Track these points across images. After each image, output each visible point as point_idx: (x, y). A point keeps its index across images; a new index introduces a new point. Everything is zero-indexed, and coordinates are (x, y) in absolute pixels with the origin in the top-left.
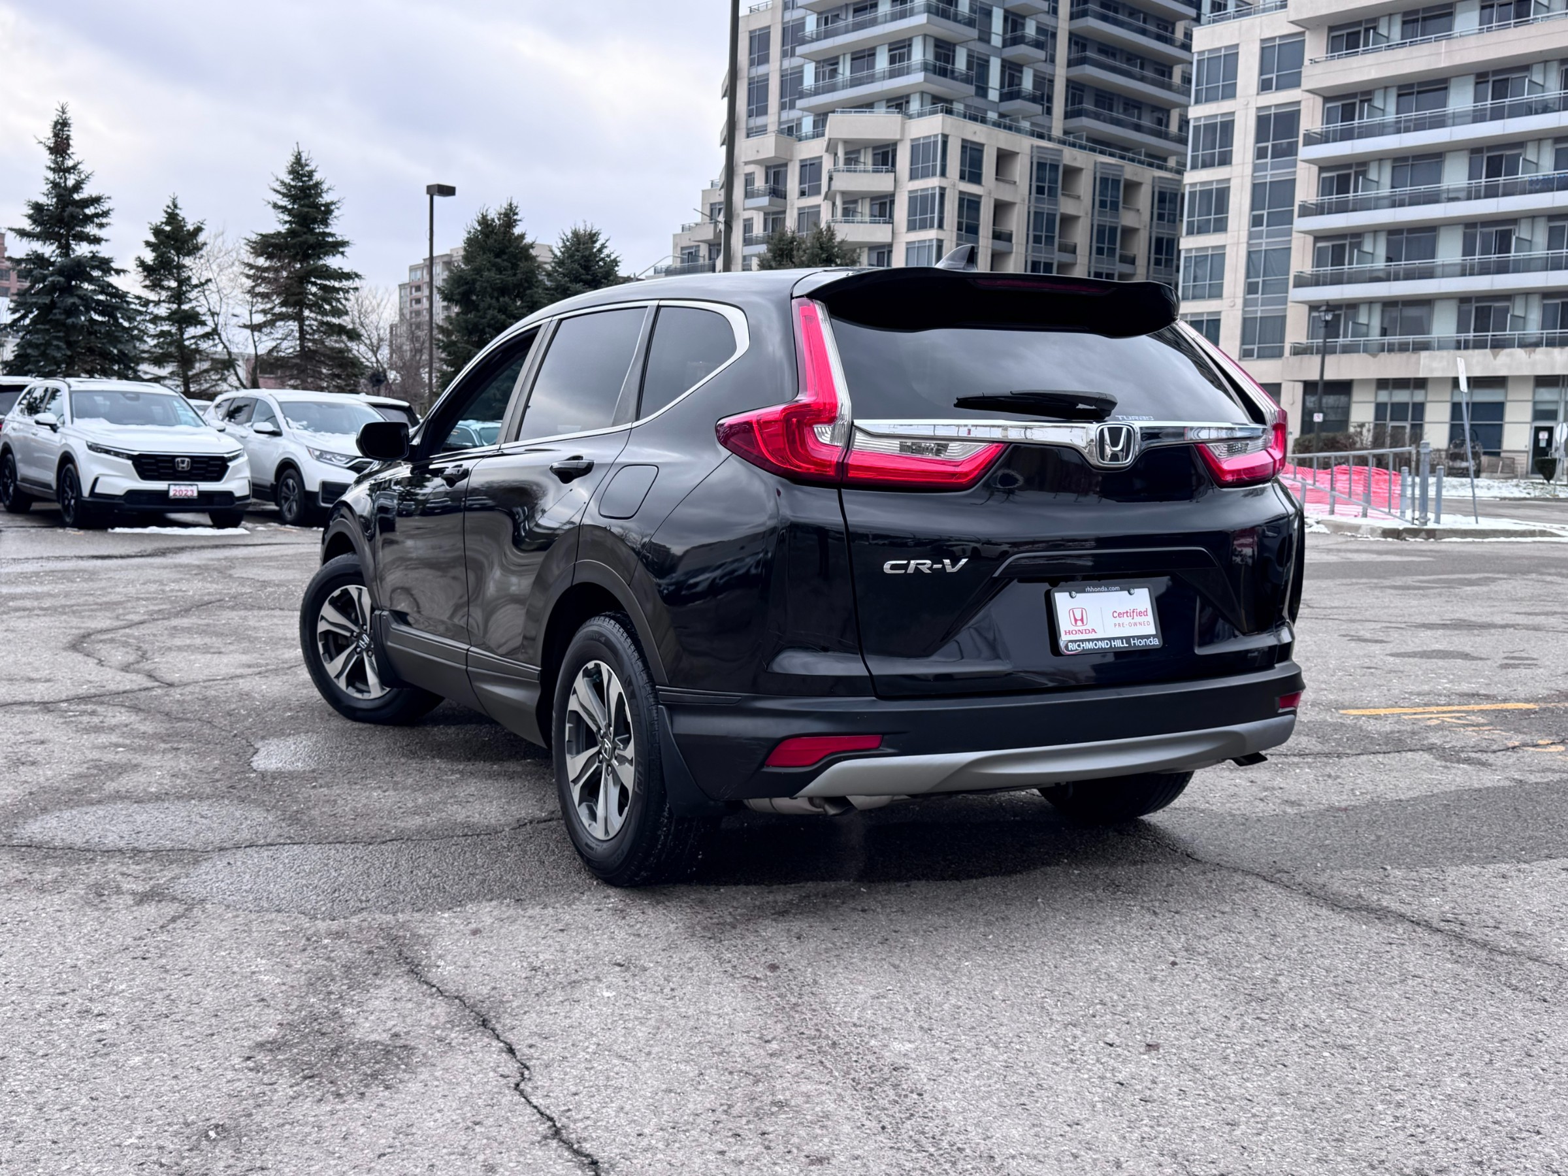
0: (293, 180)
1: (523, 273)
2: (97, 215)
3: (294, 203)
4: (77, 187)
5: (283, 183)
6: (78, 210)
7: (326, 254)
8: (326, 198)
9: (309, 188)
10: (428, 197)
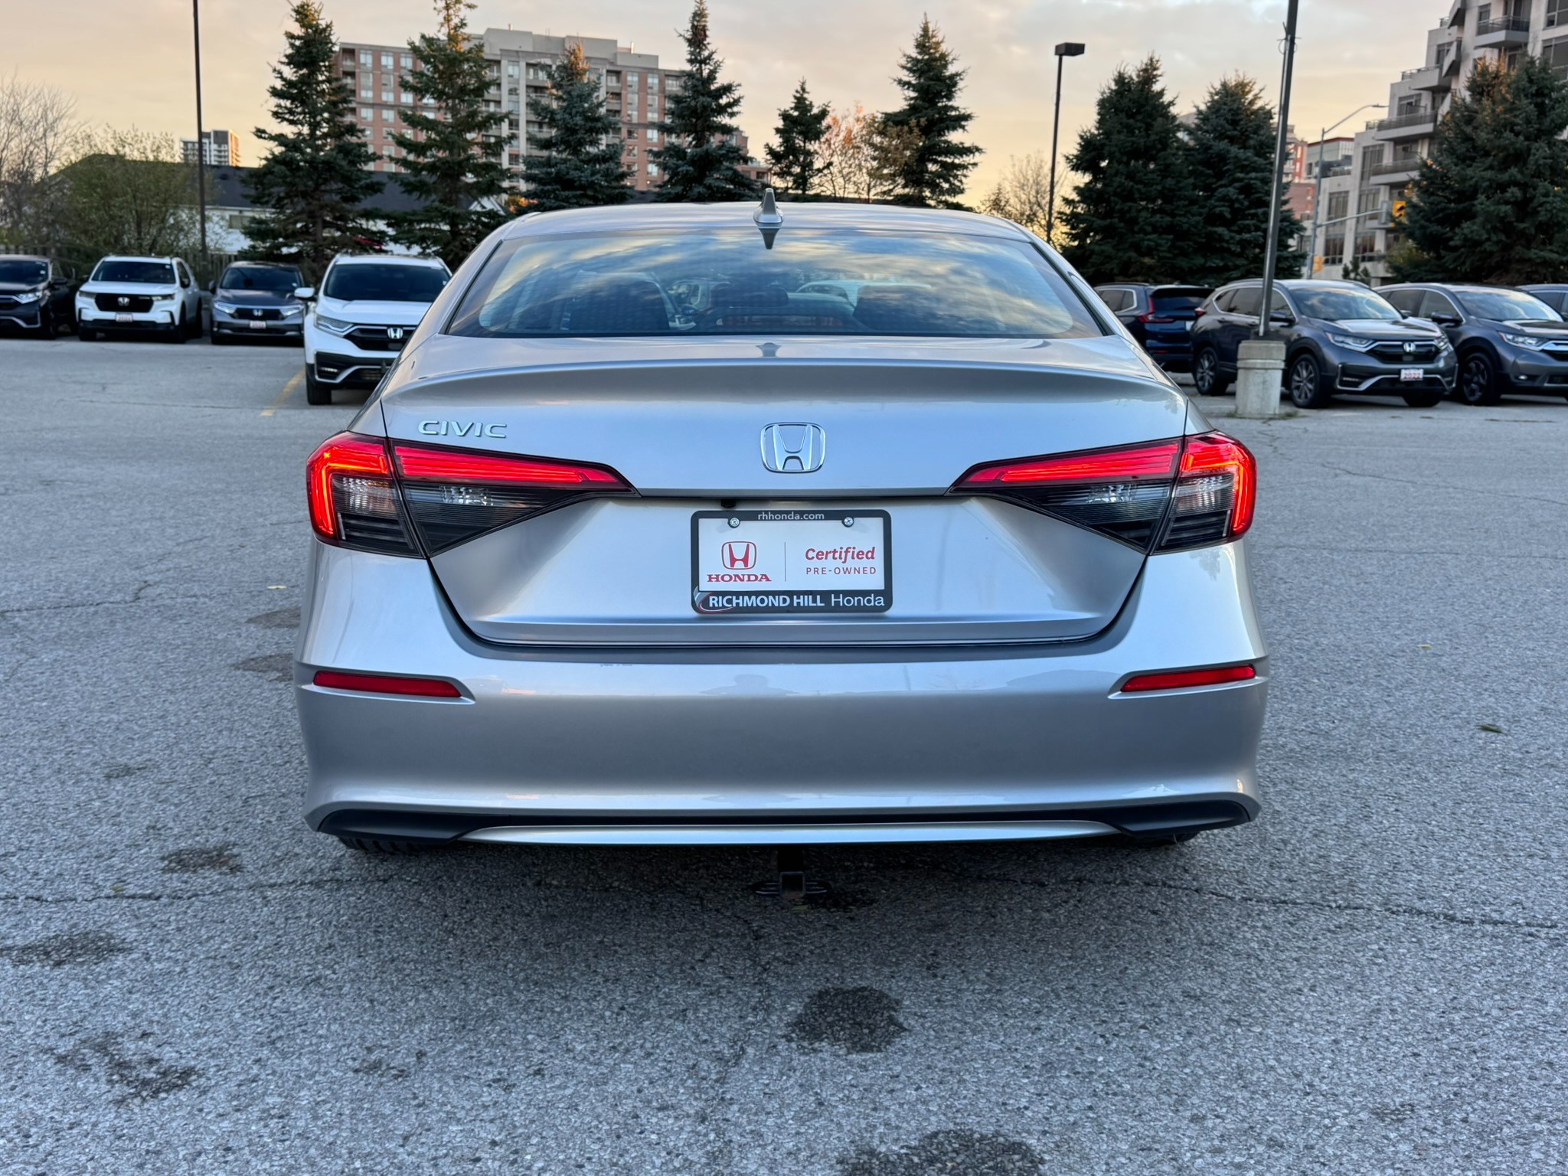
0: (920, 53)
1: (1157, 134)
2: (730, 105)
3: (919, 77)
4: (712, 76)
5: (910, 57)
6: (709, 100)
7: (948, 129)
8: (951, 70)
9: (936, 60)
10: (1057, 57)
